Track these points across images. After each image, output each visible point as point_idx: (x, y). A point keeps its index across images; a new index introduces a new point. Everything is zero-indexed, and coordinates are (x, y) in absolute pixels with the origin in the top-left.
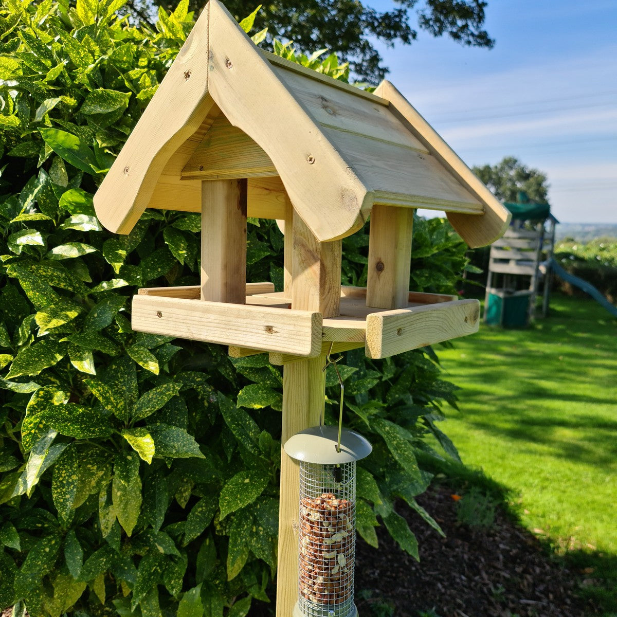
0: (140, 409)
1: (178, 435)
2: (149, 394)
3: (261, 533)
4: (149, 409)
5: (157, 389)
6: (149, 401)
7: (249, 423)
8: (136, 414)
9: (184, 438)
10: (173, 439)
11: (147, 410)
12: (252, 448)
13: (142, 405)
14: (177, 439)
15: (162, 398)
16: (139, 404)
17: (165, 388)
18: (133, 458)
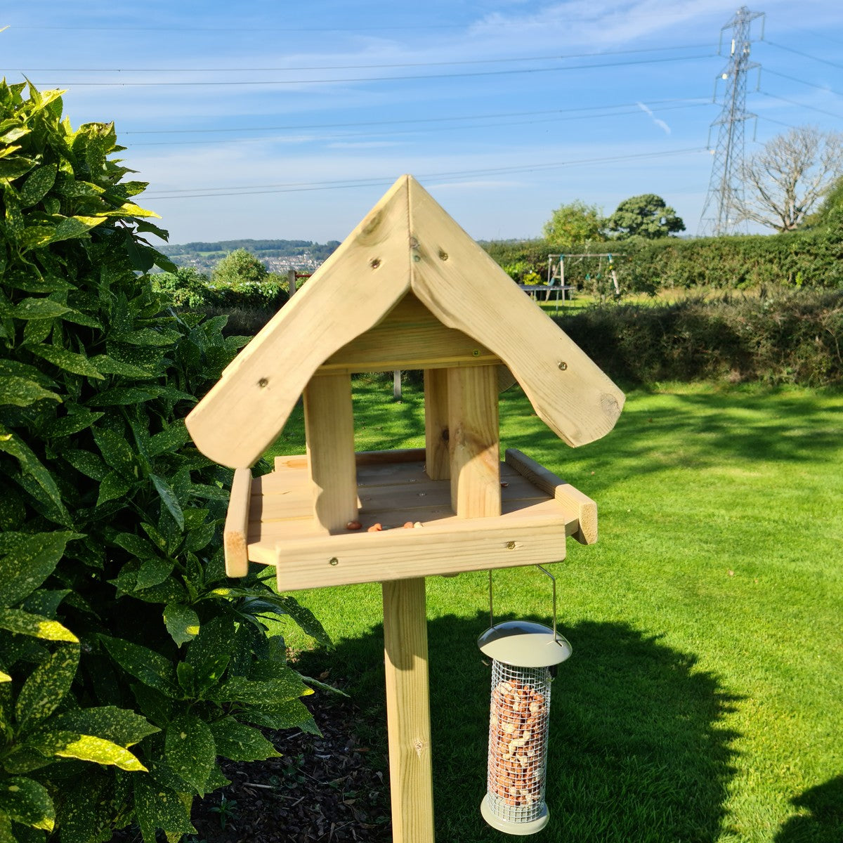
0: (28, 706)
1: (105, 718)
2: (34, 678)
3: (165, 800)
4: (46, 700)
5: (45, 664)
6: (39, 688)
7: (155, 661)
8: (24, 716)
9: (116, 717)
10: (100, 727)
11: (42, 703)
12: (170, 691)
13: (29, 699)
14: (106, 724)
15: (59, 674)
16: (24, 699)
17: (57, 658)
18: (21, 785)
